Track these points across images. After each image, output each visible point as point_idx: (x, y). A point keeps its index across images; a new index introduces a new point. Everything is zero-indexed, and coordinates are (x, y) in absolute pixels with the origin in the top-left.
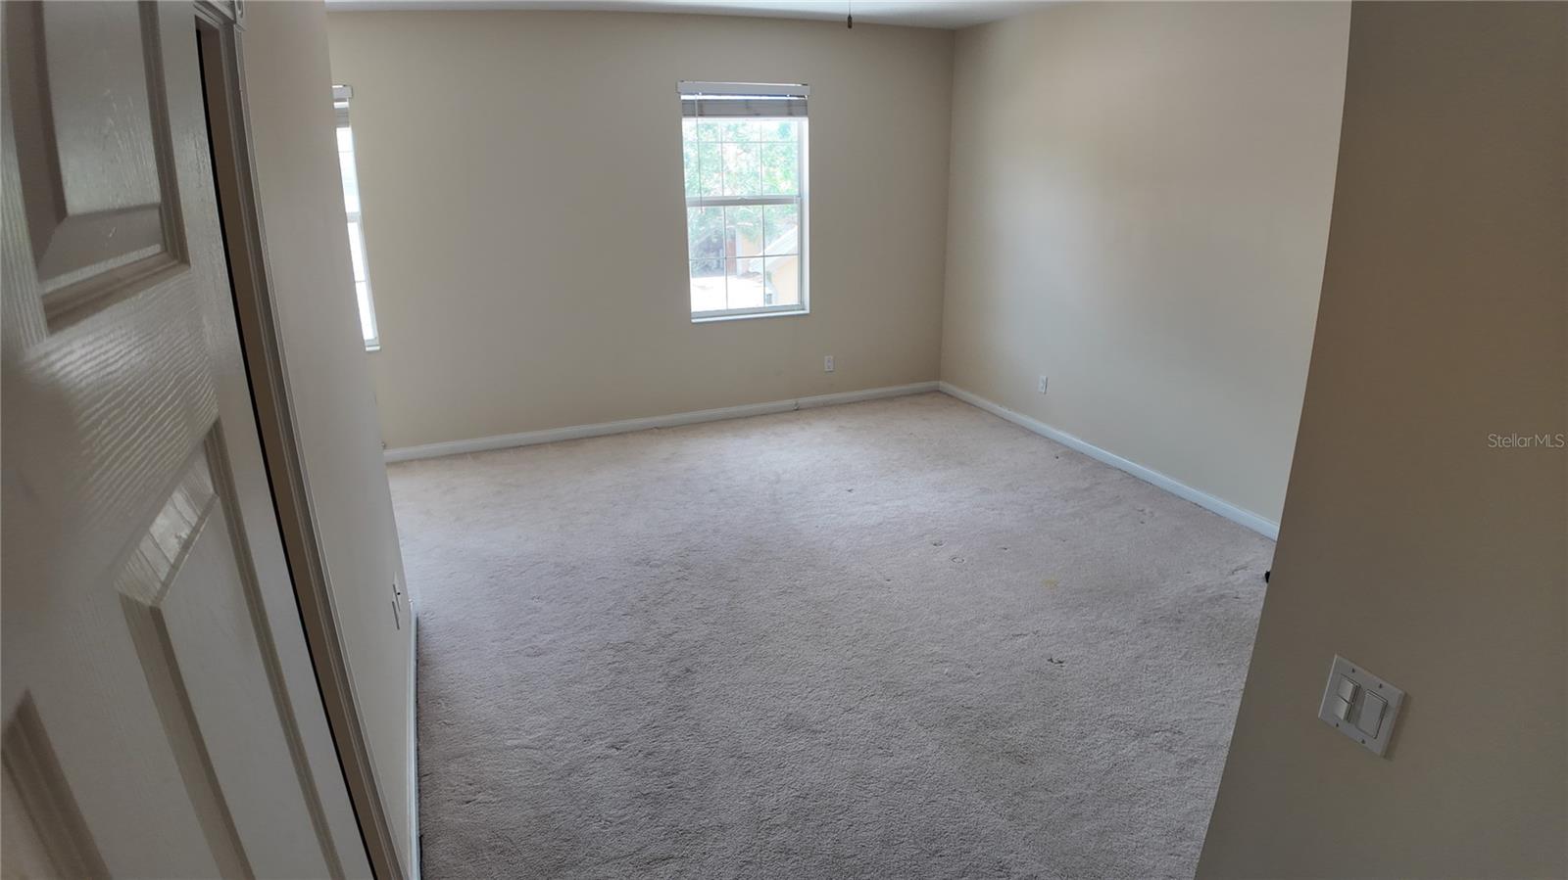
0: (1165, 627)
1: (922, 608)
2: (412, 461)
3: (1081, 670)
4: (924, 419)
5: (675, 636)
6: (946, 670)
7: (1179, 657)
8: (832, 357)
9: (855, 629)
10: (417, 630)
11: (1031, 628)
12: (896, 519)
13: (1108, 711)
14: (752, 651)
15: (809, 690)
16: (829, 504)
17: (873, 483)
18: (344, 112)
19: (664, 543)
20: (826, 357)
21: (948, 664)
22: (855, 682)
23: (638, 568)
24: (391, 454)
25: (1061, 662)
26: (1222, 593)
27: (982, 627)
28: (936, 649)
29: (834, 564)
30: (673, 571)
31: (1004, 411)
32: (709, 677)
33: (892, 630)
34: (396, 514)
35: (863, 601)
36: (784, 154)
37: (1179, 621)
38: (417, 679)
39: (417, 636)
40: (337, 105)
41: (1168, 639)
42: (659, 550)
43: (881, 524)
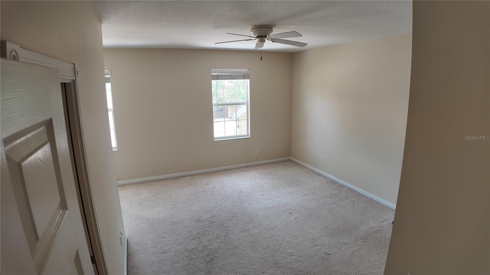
0: (362, 241)
1: (286, 236)
2: (126, 184)
3: (336, 257)
4: (286, 170)
5: (208, 247)
6: (294, 258)
7: (366, 251)
8: (257, 150)
9: (265, 244)
10: (127, 244)
11: (320, 243)
12: (278, 205)
13: (344, 271)
14: (232, 252)
15: (251, 265)
16: (257, 200)
17: (270, 193)
18: (108, 78)
19: (205, 214)
20: (256, 151)
21: (294, 256)
22: (265, 263)
23: (197, 223)
24: (120, 183)
25: (329, 255)
26: (380, 229)
27: (305, 243)
28: (291, 251)
29: (258, 221)
30: (208, 224)
31: (311, 167)
32: (219, 261)
33: (277, 244)
34: (121, 203)
35: (268, 234)
36: (243, 83)
37: (366, 239)
38: (127, 261)
39: (127, 246)
40: (106, 76)
41: (363, 246)
42: (203, 216)
43: (273, 207)
